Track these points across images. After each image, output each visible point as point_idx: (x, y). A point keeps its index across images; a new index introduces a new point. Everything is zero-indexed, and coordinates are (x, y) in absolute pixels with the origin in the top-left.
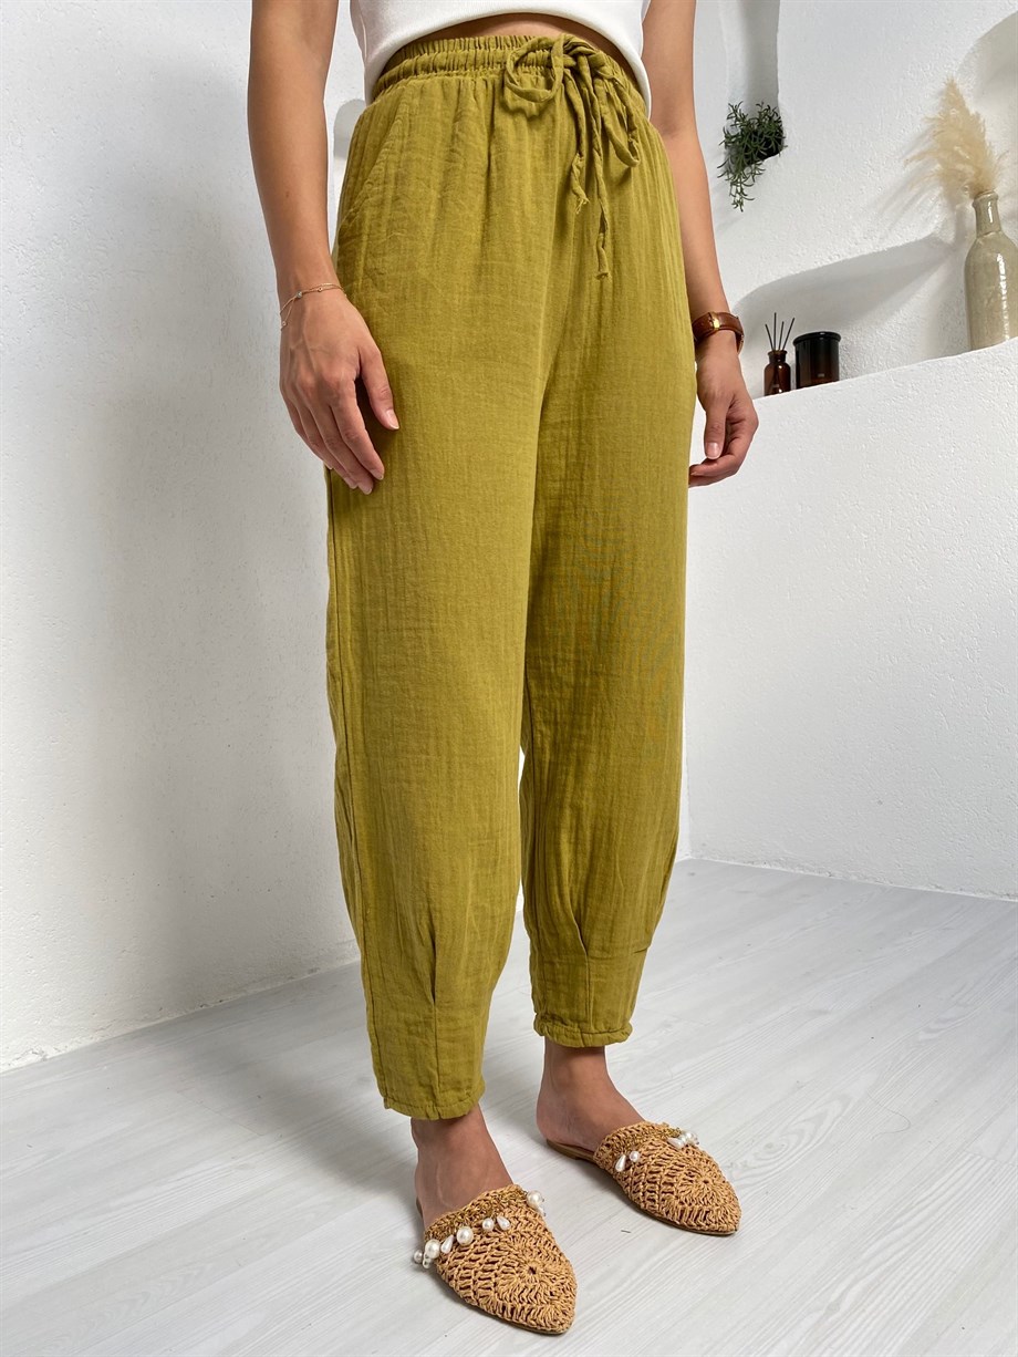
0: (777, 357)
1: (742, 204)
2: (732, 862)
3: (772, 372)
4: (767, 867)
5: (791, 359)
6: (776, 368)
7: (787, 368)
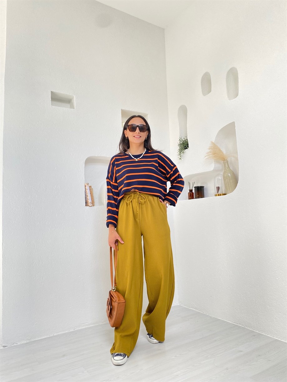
1: (181, 159)
2: (186, 307)
4: (192, 309)
6: (191, 193)
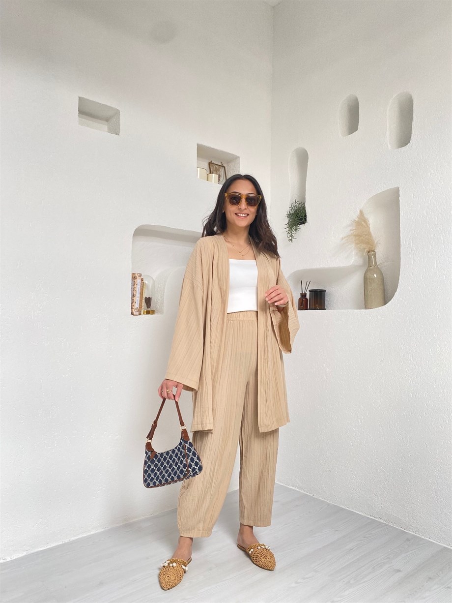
0: (303, 296)
1: (292, 240)
3: (301, 300)
5: (308, 296)
6: (303, 300)
7: (307, 299)
